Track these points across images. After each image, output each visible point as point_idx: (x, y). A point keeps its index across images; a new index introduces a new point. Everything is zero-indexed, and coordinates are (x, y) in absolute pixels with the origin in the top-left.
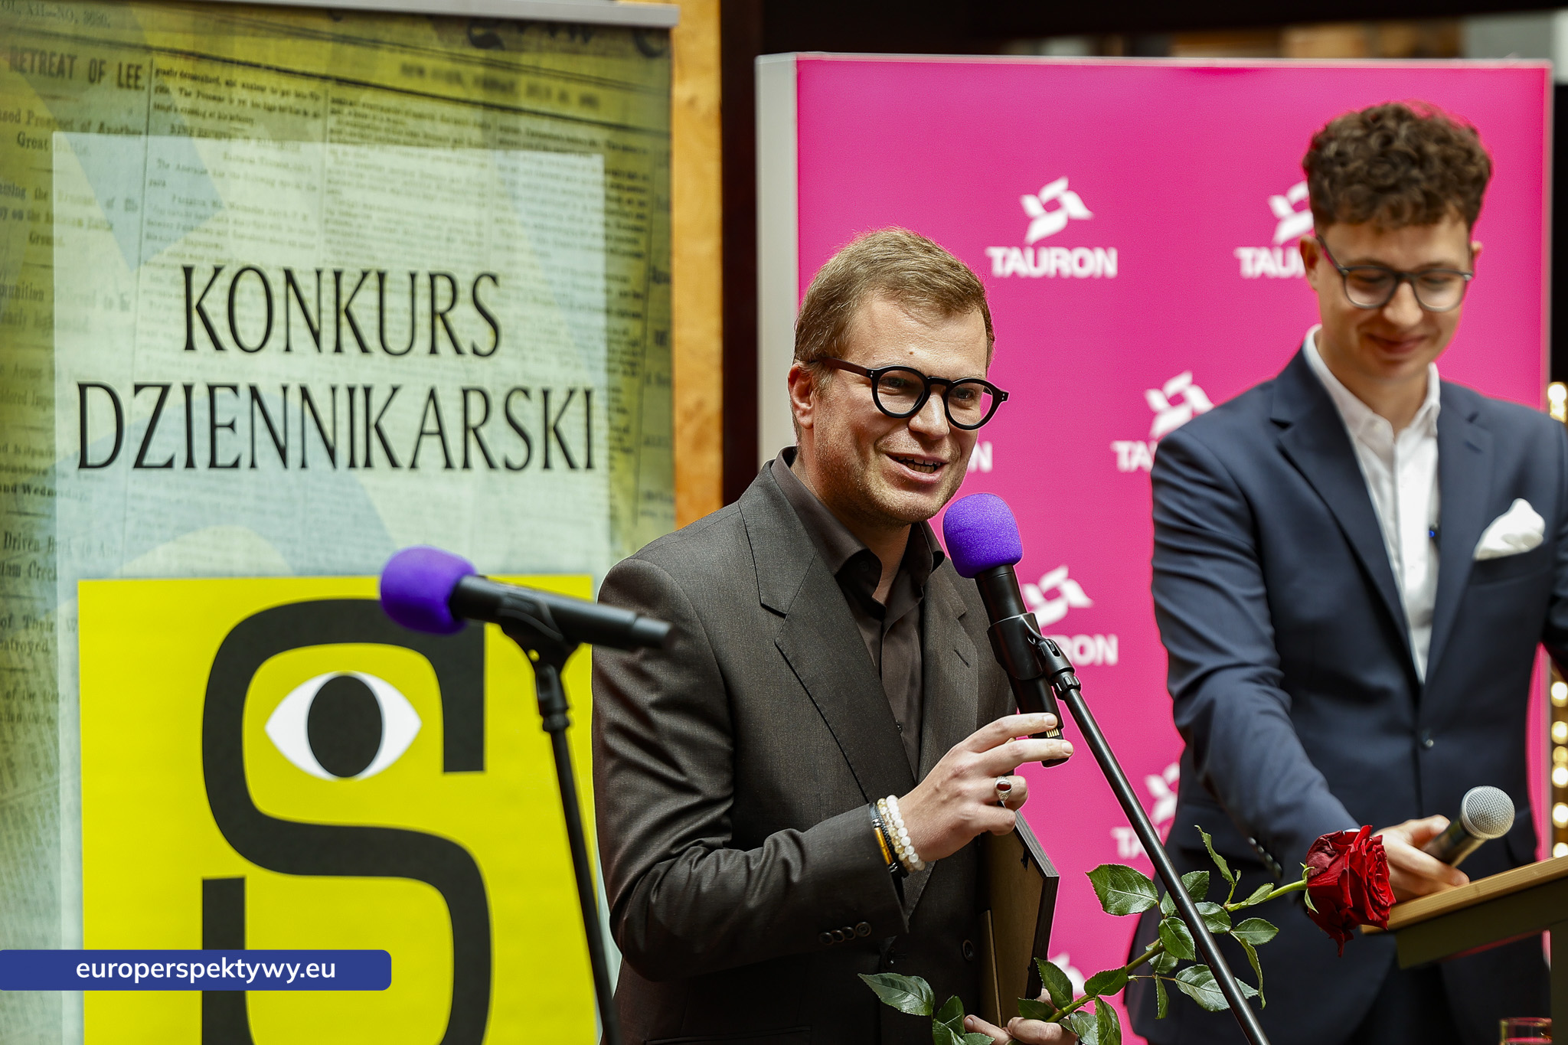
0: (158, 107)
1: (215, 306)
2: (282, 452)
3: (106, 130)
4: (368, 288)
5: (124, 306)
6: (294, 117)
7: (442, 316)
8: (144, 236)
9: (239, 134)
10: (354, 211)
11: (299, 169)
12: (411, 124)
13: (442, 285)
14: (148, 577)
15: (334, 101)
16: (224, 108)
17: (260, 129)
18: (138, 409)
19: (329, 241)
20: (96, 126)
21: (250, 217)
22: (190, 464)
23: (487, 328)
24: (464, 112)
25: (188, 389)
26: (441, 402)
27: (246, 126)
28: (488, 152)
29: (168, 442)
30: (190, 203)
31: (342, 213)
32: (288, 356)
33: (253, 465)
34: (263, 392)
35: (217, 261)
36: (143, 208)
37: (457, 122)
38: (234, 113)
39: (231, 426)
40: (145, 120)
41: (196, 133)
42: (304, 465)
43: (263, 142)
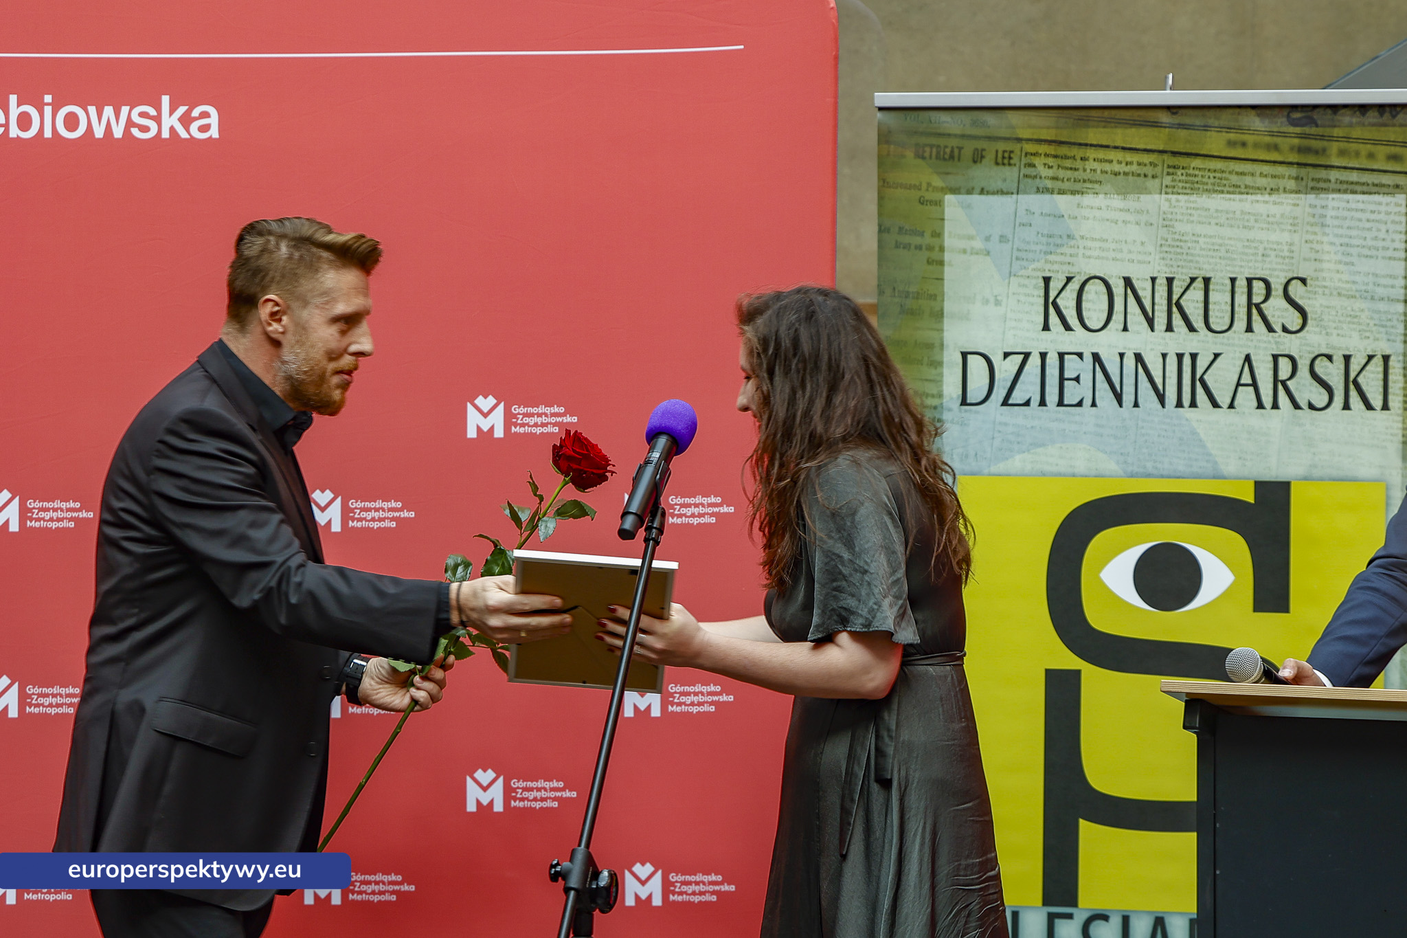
0: (1026, 176)
1: (1067, 303)
2: (1119, 398)
3: (985, 193)
4: (1194, 289)
5: (998, 303)
6: (1136, 178)
7: (1258, 306)
8: (1014, 258)
9: (1089, 191)
10: (1183, 238)
11: (1139, 212)
12: (1234, 179)
13: (1258, 287)
14: (1009, 475)
15: (1169, 167)
16: (1079, 175)
17: (1107, 187)
18: (1005, 370)
19: (1163, 259)
20: (978, 190)
21: (1097, 244)
22: (1043, 403)
23: (1297, 314)
24: (1281, 170)
25: (1043, 356)
26: (1254, 364)
27: (1096, 186)
28: (1303, 196)
29: (1028, 387)
30: (1050, 236)
31: (1174, 240)
32: (1124, 333)
33: (1094, 404)
34: (1103, 357)
35: (1069, 272)
36: (1013, 241)
37: (1274, 177)
38: (1086, 178)
39: (1077, 379)
40: (1016, 185)
41: (1056, 191)
42: (1136, 405)
43: (1109, 196)
